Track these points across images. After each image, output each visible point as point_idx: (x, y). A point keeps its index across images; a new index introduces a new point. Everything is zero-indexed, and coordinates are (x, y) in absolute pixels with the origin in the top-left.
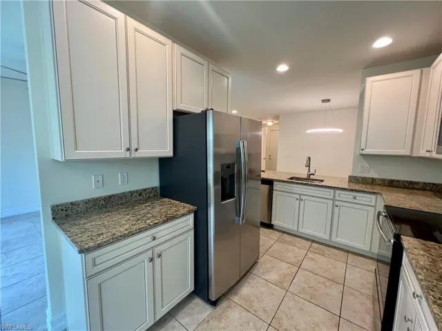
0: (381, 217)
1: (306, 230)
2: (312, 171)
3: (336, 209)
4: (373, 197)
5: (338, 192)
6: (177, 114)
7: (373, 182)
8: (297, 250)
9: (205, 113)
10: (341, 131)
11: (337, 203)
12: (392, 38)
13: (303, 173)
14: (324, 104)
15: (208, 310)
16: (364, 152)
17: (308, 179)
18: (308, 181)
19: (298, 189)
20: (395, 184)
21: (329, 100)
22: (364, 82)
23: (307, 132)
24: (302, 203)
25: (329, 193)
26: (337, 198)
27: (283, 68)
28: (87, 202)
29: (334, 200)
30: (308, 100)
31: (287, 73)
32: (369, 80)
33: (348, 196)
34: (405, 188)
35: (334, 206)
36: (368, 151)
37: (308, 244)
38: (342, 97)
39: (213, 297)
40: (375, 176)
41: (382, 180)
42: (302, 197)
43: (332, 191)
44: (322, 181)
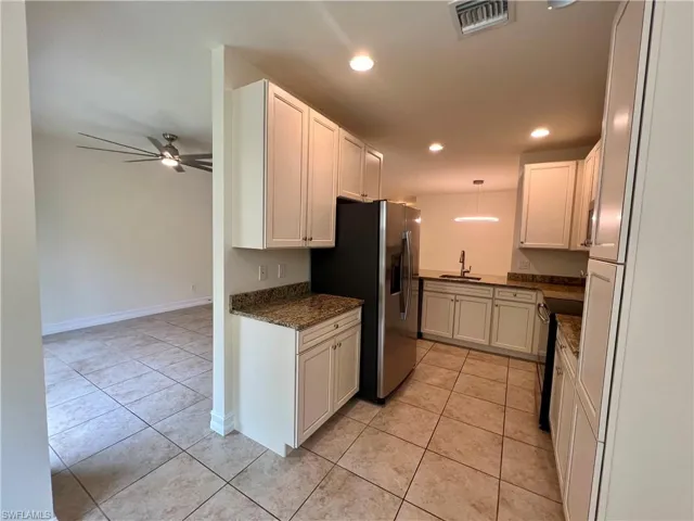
0: (541, 309)
1: (462, 336)
2: (467, 268)
3: (496, 309)
4: (534, 294)
5: (497, 289)
6: (341, 201)
7: (533, 278)
8: (454, 358)
9: (377, 204)
10: (496, 219)
11: (497, 302)
12: (549, 129)
13: (456, 270)
14: (476, 185)
15: (377, 410)
16: (523, 246)
17: (462, 277)
18: (464, 279)
19: (452, 288)
20: (556, 280)
21: (482, 182)
22: (522, 167)
23: (457, 220)
24: (458, 304)
25: (488, 292)
26: (497, 296)
27: (436, 148)
28: (256, 294)
29: (493, 299)
30: (458, 181)
31: (441, 152)
32: (528, 167)
33: (508, 294)
34: (566, 284)
35: (494, 305)
36: (528, 244)
37: (465, 352)
38: (498, 178)
39: (381, 395)
40: (535, 272)
41: (542, 276)
42: (458, 297)
43: (492, 289)
44: (479, 279)
